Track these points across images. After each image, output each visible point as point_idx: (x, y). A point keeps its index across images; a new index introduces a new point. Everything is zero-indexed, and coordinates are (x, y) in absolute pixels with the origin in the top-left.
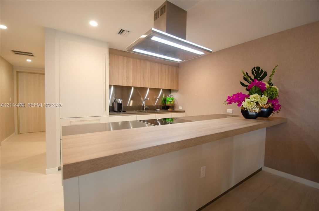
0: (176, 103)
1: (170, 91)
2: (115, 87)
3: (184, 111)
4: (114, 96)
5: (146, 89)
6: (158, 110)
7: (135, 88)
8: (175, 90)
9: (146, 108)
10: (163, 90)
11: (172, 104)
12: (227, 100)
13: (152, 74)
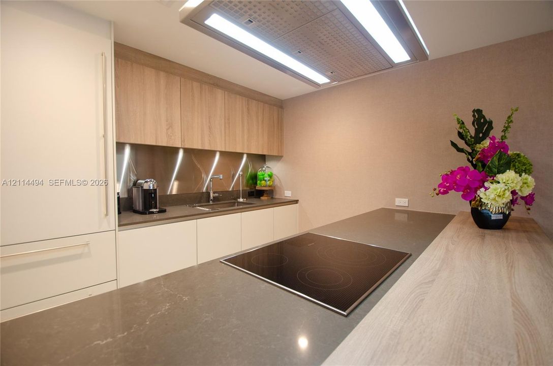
0: (277, 183)
1: (262, 158)
2: (135, 147)
3: (296, 202)
4: (133, 172)
5: (212, 153)
6: (241, 200)
7: (187, 151)
8: (276, 156)
9: (214, 197)
10: (249, 155)
11: (269, 186)
12: (440, 186)
13: (229, 119)
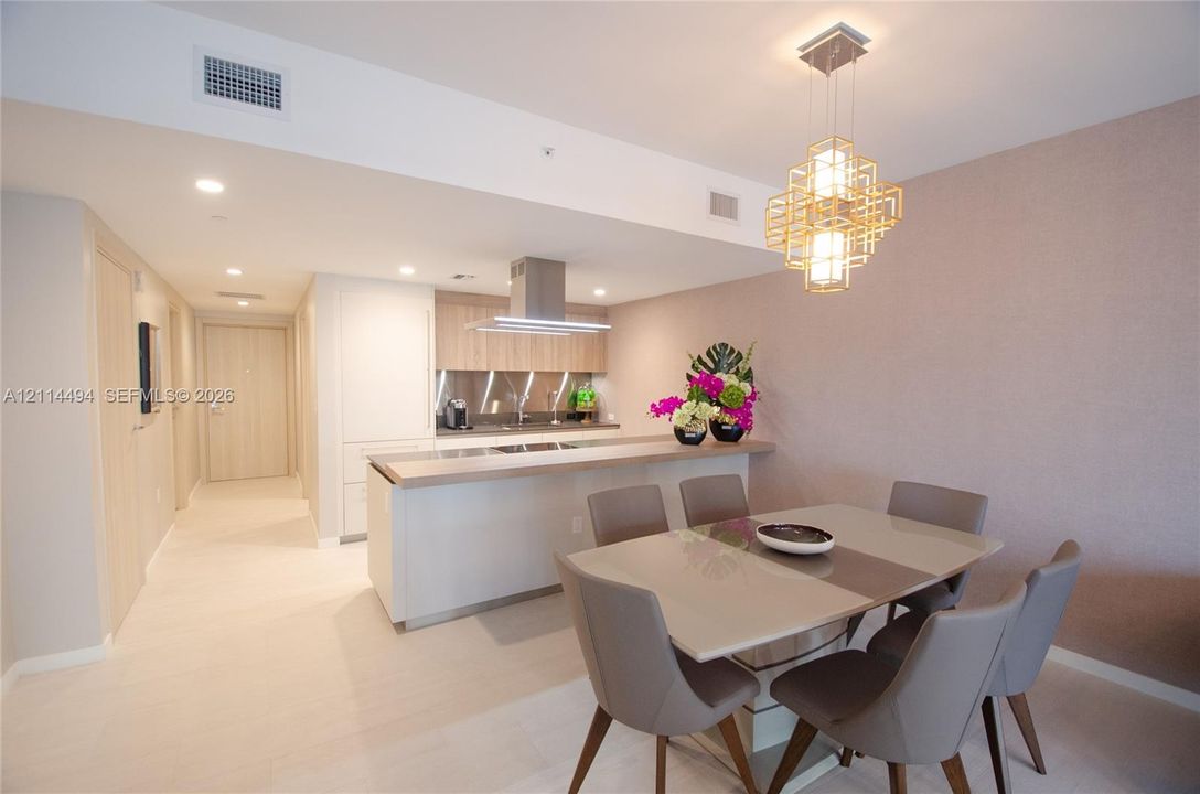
0: (602, 404)
1: (587, 376)
2: (450, 373)
3: (619, 426)
4: (448, 393)
5: (526, 374)
6: (555, 422)
8: (598, 373)
9: (523, 419)
10: (571, 374)
11: (591, 408)
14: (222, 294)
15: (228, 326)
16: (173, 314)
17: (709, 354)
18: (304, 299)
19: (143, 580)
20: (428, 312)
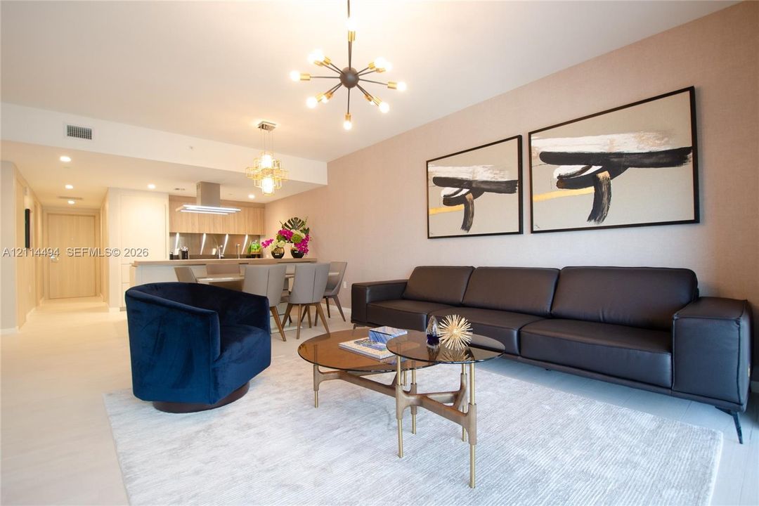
9: (221, 257)
14: (61, 197)
15: (62, 215)
16: (35, 207)
17: (289, 222)
18: (104, 200)
19: (25, 321)
20: (165, 206)
